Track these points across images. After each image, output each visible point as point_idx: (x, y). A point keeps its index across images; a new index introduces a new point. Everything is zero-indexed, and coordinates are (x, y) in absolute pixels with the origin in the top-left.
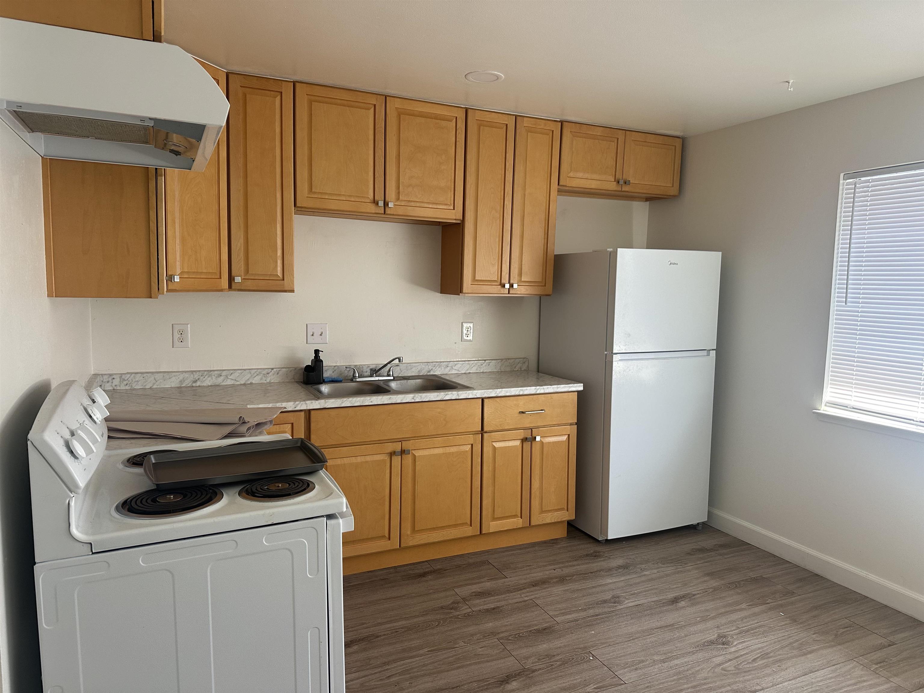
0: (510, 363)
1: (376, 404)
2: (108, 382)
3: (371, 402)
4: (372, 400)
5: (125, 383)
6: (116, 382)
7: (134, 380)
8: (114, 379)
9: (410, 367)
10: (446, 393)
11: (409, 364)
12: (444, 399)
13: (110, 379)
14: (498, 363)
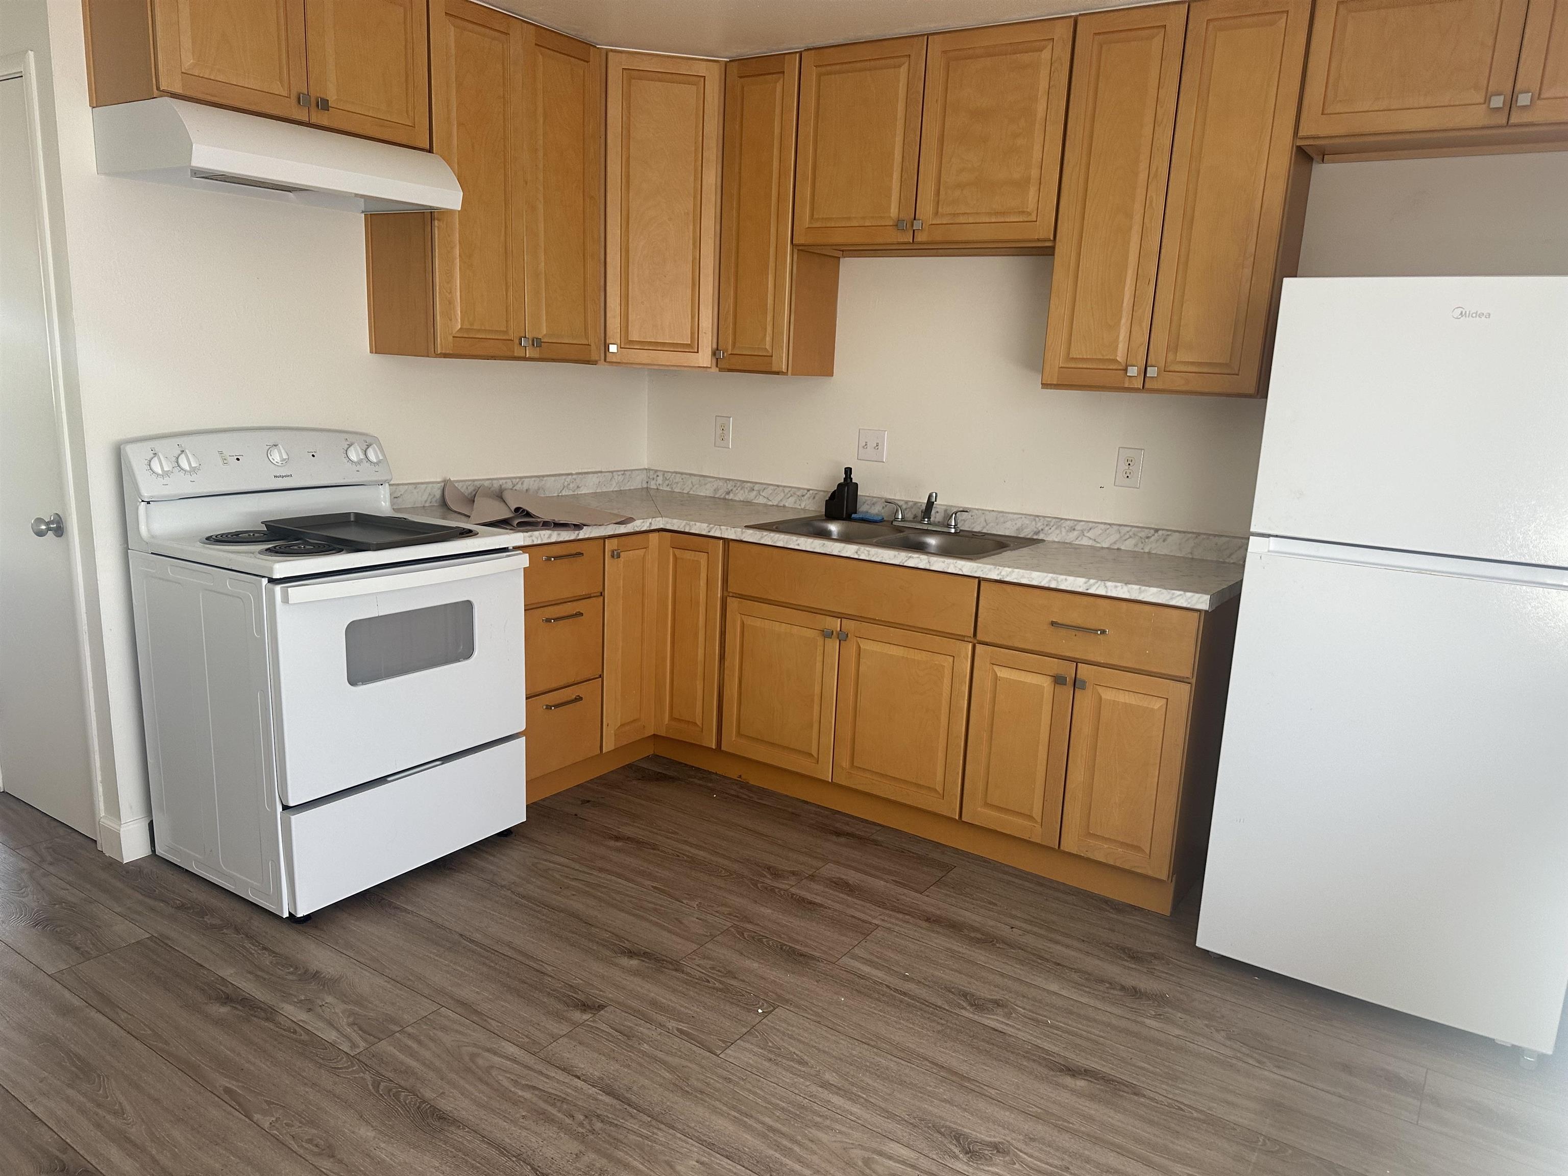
0: (1216, 544)
1: (804, 549)
2: (653, 479)
3: (798, 545)
4: (798, 542)
5: (667, 482)
6: (660, 480)
7: (674, 481)
8: (658, 476)
9: (1002, 520)
10: (910, 555)
11: (1001, 514)
12: (905, 564)
13: (655, 476)
14: (1188, 539)
